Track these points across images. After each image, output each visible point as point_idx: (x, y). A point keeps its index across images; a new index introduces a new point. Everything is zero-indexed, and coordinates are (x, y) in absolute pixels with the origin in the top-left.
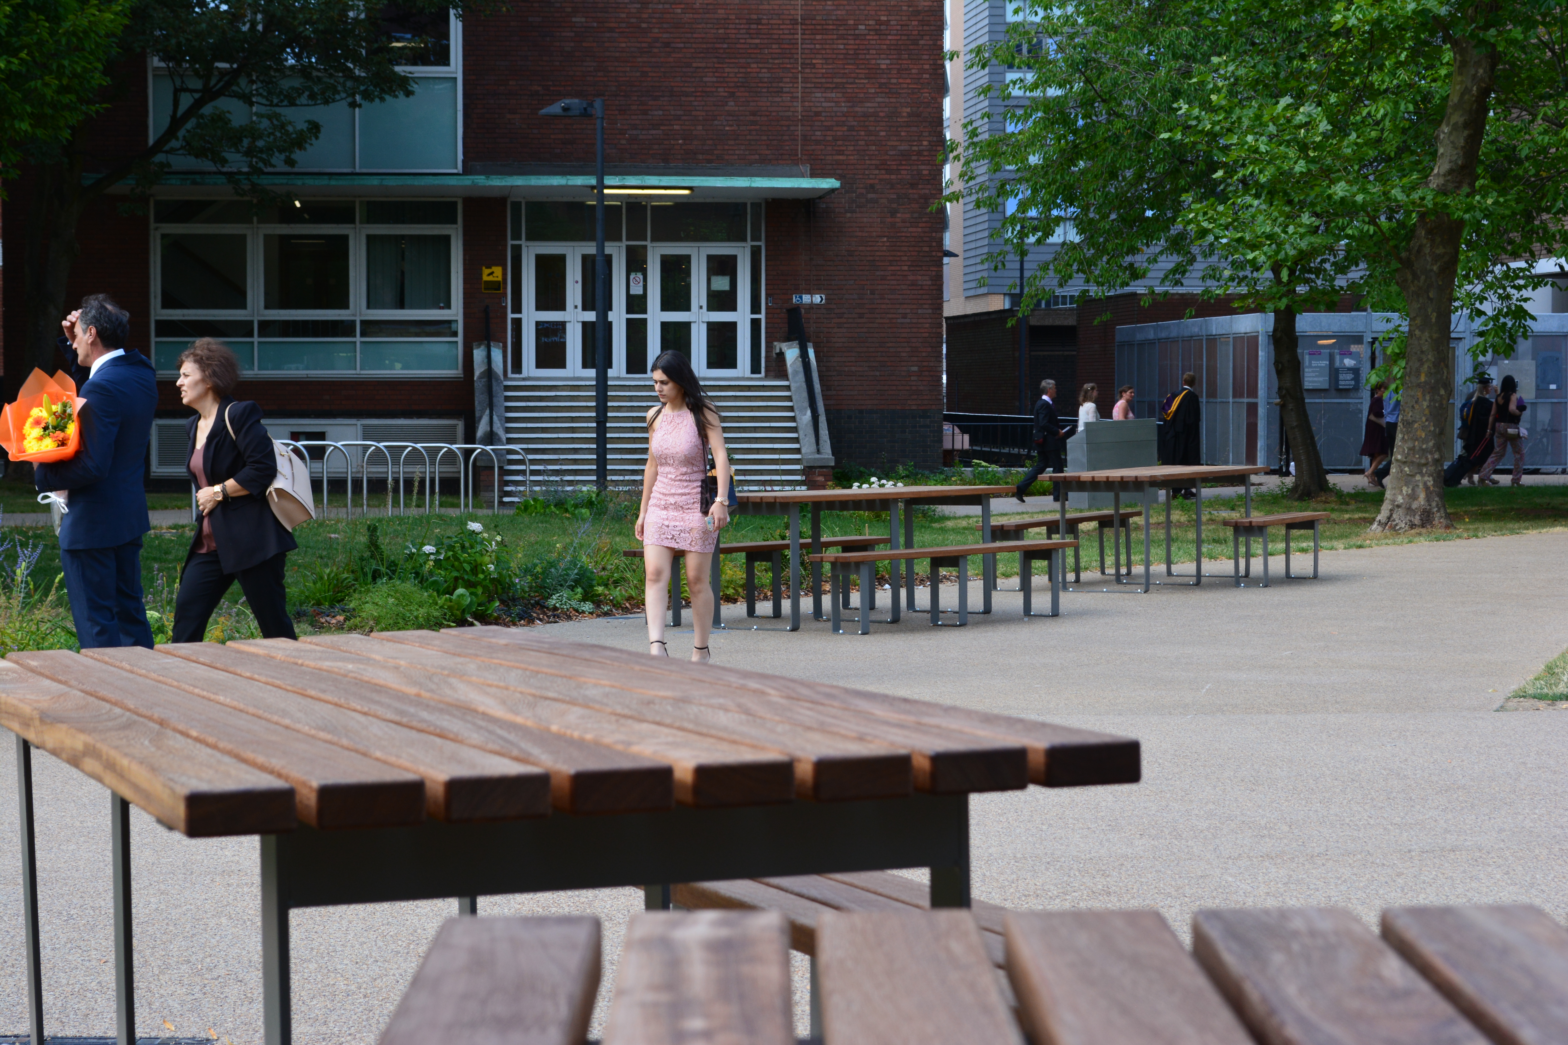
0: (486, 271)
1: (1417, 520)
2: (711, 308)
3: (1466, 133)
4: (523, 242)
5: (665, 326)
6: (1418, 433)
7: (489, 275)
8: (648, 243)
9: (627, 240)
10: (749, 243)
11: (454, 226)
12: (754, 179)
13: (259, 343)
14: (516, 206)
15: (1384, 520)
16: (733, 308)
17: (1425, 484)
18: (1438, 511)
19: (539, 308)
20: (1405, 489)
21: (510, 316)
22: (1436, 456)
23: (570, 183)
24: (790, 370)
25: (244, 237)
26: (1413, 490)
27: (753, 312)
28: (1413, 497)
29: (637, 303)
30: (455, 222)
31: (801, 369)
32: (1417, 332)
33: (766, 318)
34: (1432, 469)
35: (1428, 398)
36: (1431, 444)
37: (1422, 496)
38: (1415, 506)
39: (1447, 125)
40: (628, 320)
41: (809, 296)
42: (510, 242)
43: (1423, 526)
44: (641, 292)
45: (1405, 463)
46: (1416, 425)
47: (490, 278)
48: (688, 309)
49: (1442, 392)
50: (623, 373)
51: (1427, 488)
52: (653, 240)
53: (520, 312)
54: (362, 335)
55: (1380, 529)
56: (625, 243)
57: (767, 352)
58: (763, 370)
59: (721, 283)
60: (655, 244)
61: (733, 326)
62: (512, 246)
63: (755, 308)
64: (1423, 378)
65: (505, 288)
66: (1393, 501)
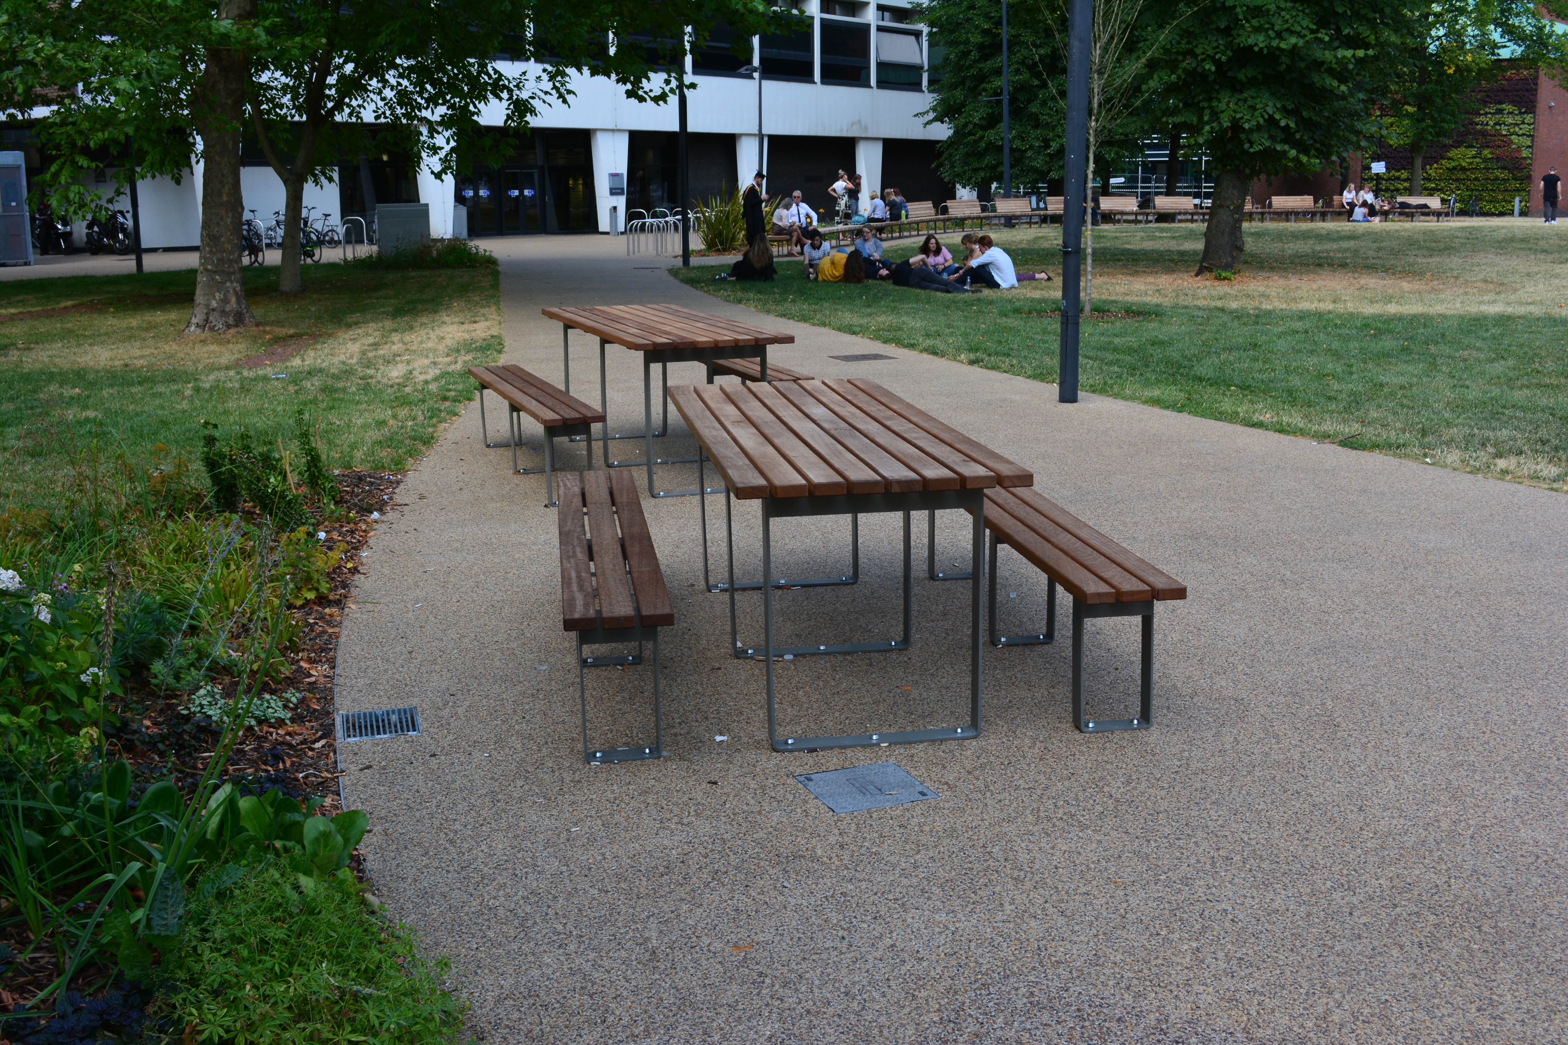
1: (231, 321)
6: (225, 246)
17: (234, 289)
18: (248, 312)
20: (217, 295)
28: (225, 301)
35: (230, 215)
37: (233, 300)
43: (237, 326)
46: (223, 239)
51: (236, 293)
66: (207, 306)
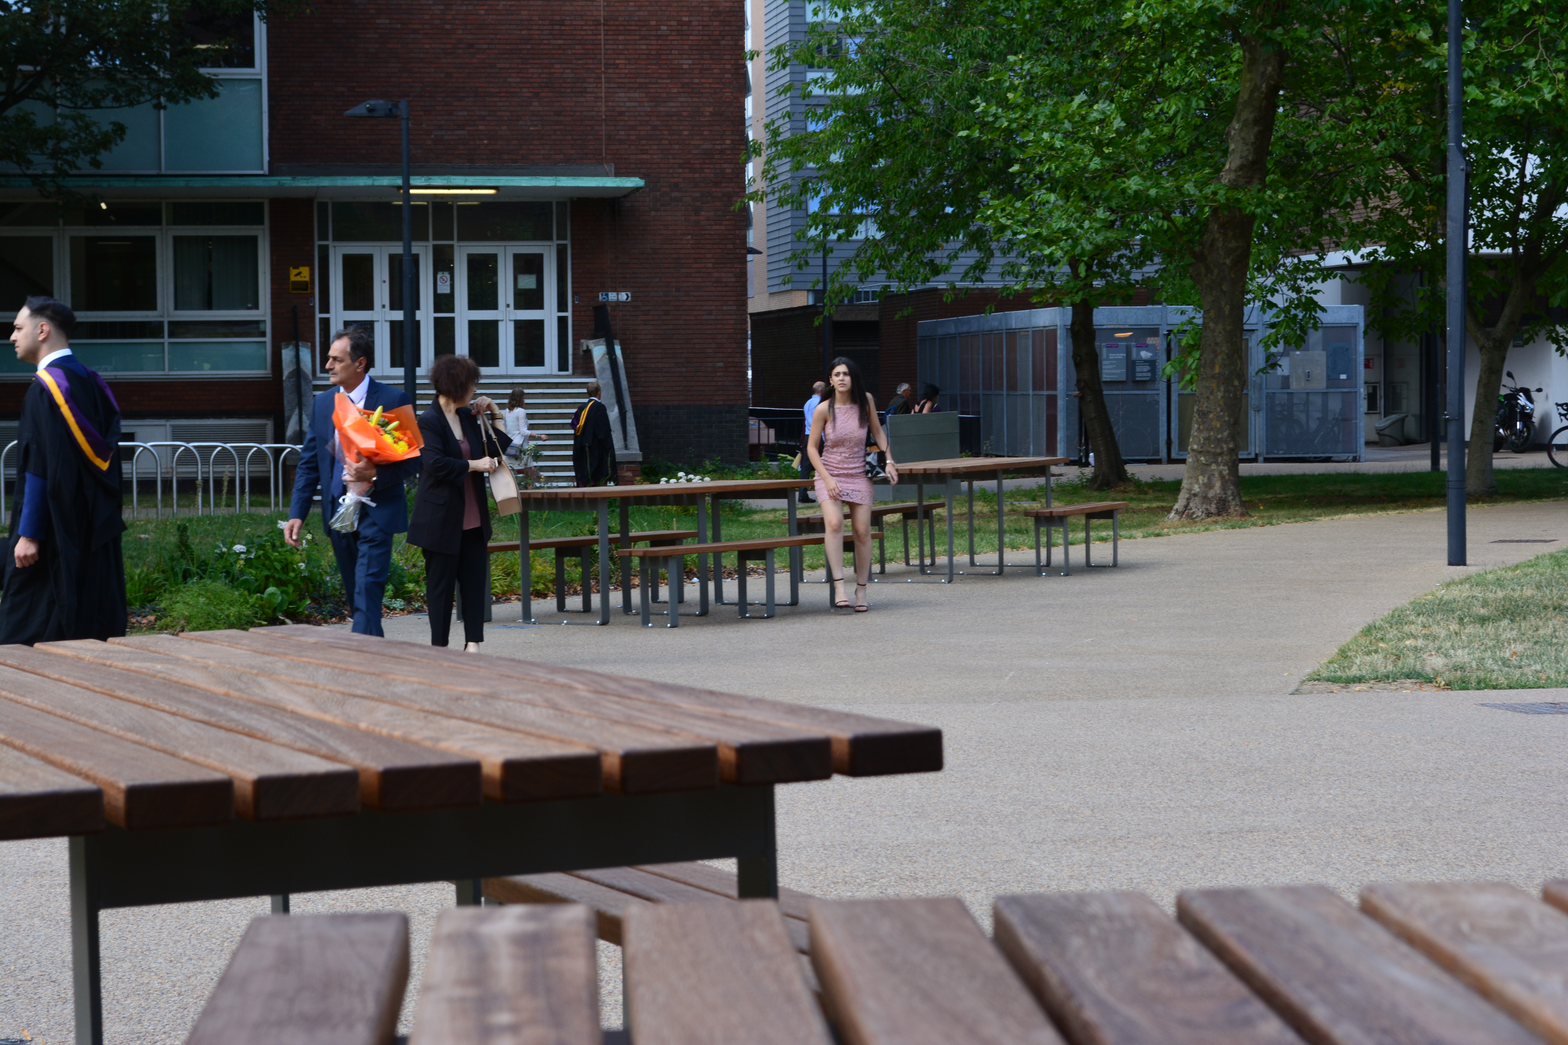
0: (294, 272)
1: (1213, 508)
2: (518, 306)
3: (1256, 129)
4: (330, 243)
5: (472, 324)
6: (1214, 423)
7: (296, 275)
8: (455, 243)
9: (434, 239)
10: (555, 242)
11: (261, 227)
12: (559, 178)
14: (323, 206)
15: (1180, 510)
16: (540, 306)
17: (1221, 473)
18: (1234, 499)
19: (347, 307)
20: (1201, 478)
21: (318, 316)
22: (1231, 446)
23: (377, 183)
24: (597, 367)
25: (50, 239)
26: (1209, 479)
27: (559, 310)
28: (1209, 485)
29: (444, 302)
30: (261, 223)
31: (608, 366)
32: (1211, 325)
33: (573, 316)
34: (1226, 458)
35: (1222, 389)
36: (1226, 434)
37: (1218, 485)
38: (1211, 494)
39: (1238, 122)
40: (436, 319)
41: (614, 294)
42: (317, 243)
43: (1219, 514)
44: (448, 291)
45: (1200, 452)
46: (1211, 416)
47: (298, 279)
48: (495, 307)
49: (1236, 383)
51: (1222, 477)
52: (460, 239)
53: (328, 311)
54: (170, 336)
55: (1177, 517)
56: (431, 243)
57: (574, 349)
58: (570, 367)
59: (528, 282)
60: (462, 244)
61: (540, 324)
62: (320, 246)
63: (562, 306)
64: (1217, 370)
65: (313, 288)
66: (1190, 490)
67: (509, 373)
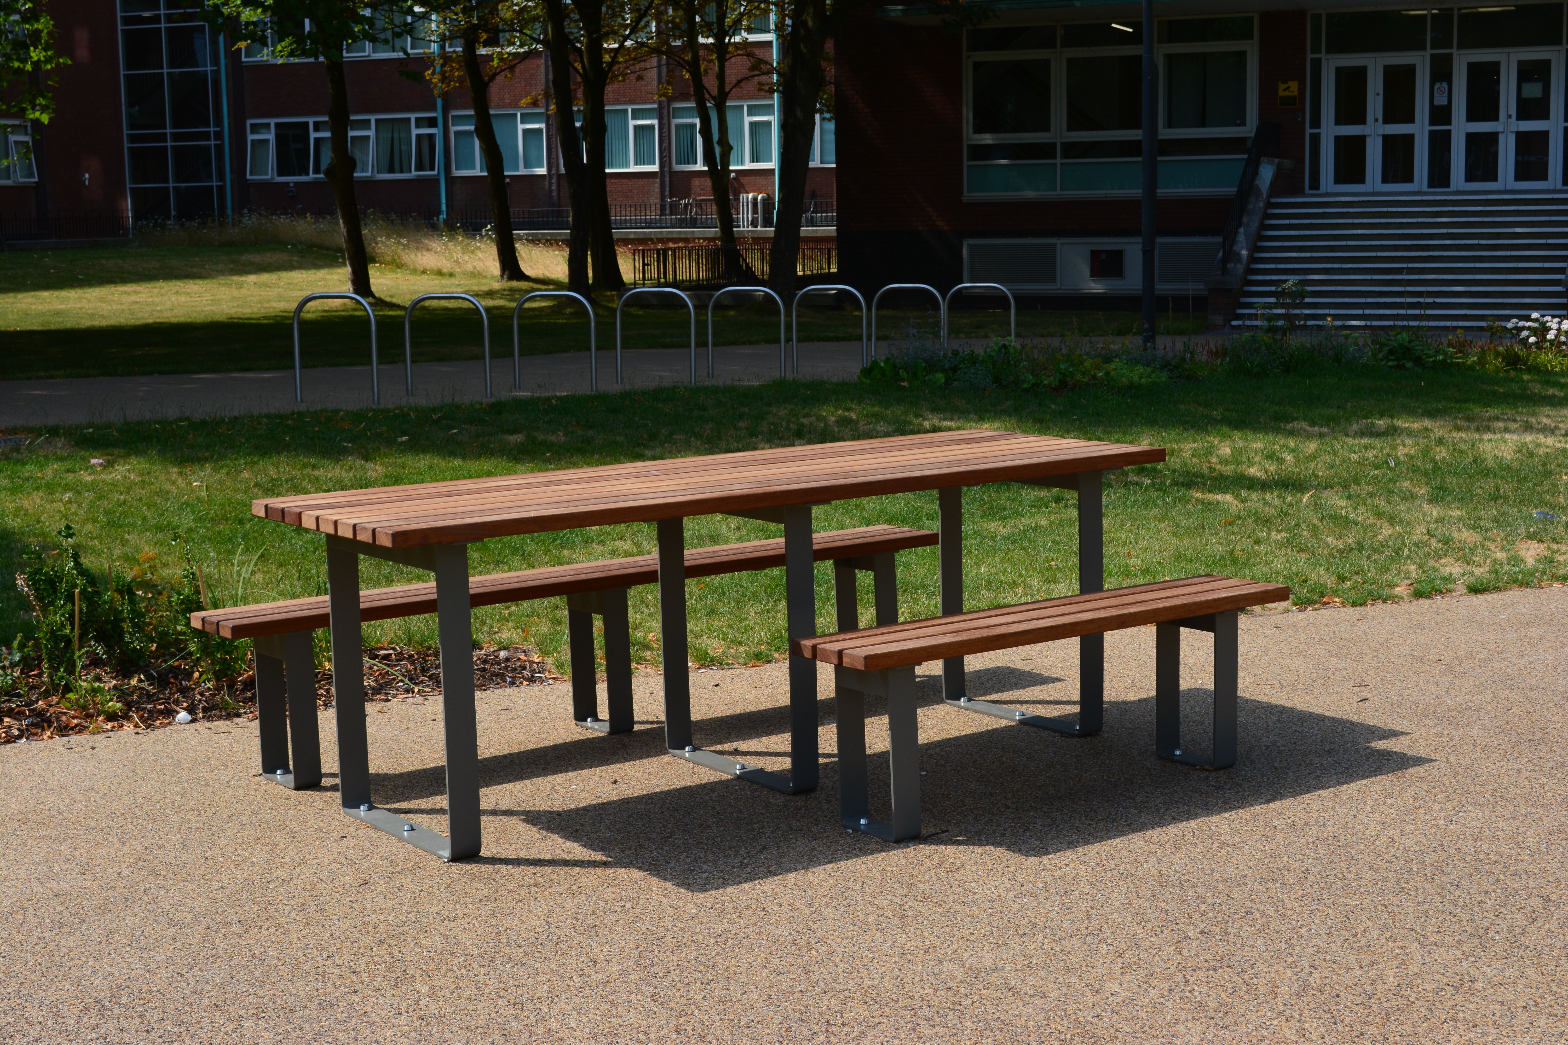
0: (1282, 86)
2: (1521, 116)
5: (1471, 137)
7: (1285, 90)
8: (1454, 51)
9: (1432, 48)
10: (1565, 47)
11: (1250, 42)
13: (1062, 164)
14: (1316, 18)
16: (1545, 116)
19: (1338, 122)
21: (1309, 131)
25: (1048, 62)
27: (1565, 120)
29: (1440, 114)
30: (1251, 37)
40: (1431, 133)
42: (1310, 56)
44: (1446, 103)
47: (1287, 93)
48: (1496, 118)
50: (1425, 188)
52: (1460, 47)
53: (1318, 126)
56: (1429, 52)
59: (1533, 90)
60: (1461, 52)
61: (1544, 135)
62: (1312, 60)
65: (1304, 104)
67: (1509, 187)
